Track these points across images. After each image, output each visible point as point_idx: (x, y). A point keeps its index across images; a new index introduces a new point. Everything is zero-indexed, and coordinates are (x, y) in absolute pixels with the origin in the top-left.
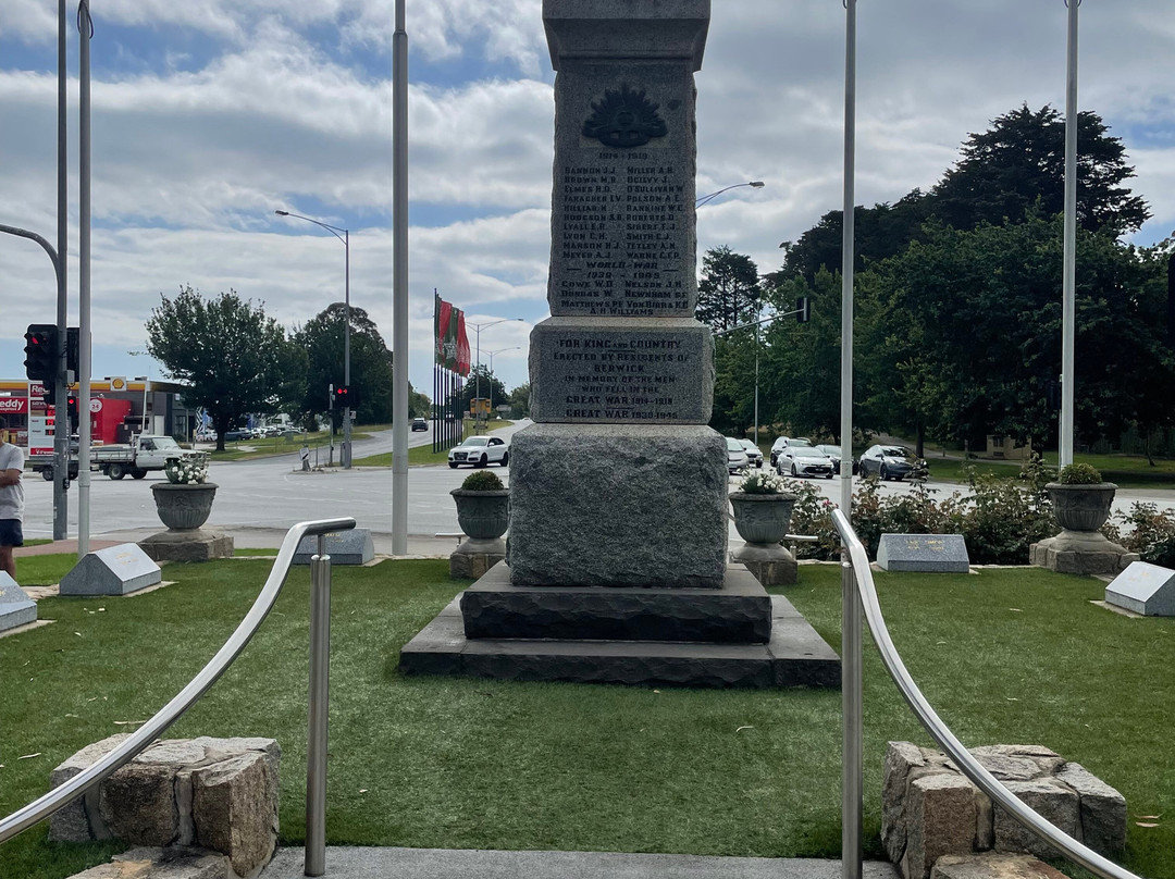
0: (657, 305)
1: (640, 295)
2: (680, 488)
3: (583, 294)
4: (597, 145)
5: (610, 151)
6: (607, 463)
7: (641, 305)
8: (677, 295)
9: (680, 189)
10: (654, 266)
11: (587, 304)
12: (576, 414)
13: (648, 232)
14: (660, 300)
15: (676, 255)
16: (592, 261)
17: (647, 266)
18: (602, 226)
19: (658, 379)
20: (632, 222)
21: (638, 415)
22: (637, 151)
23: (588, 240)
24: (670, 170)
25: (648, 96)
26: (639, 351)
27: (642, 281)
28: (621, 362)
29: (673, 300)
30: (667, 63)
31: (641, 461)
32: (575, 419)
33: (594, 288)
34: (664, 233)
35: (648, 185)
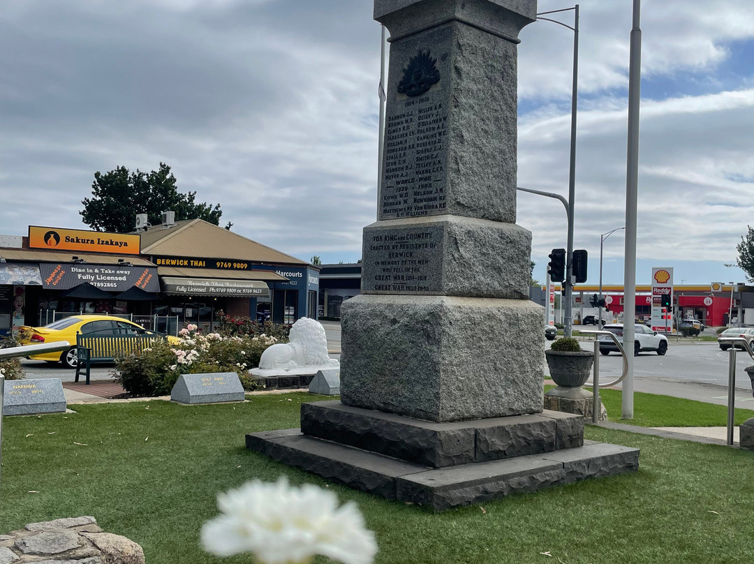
0: (429, 207)
1: (421, 201)
2: (413, 342)
3: (393, 204)
4: (405, 97)
5: (411, 100)
6: (377, 322)
7: (421, 208)
8: (440, 198)
9: (445, 119)
10: (429, 178)
11: (395, 210)
12: (380, 288)
13: (427, 154)
14: (431, 203)
15: (441, 168)
16: (399, 180)
17: (426, 179)
18: (404, 154)
19: (420, 262)
20: (420, 149)
21: (409, 288)
22: (423, 97)
23: (398, 166)
24: (440, 106)
25: (432, 55)
26: (411, 242)
27: (422, 190)
28: (402, 251)
29: (437, 203)
30: (442, 27)
31: (394, 321)
32: (379, 292)
33: (399, 199)
34: (435, 153)
35: (428, 120)
